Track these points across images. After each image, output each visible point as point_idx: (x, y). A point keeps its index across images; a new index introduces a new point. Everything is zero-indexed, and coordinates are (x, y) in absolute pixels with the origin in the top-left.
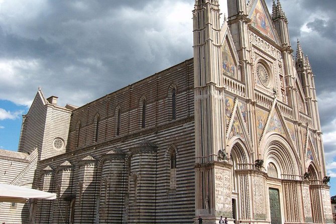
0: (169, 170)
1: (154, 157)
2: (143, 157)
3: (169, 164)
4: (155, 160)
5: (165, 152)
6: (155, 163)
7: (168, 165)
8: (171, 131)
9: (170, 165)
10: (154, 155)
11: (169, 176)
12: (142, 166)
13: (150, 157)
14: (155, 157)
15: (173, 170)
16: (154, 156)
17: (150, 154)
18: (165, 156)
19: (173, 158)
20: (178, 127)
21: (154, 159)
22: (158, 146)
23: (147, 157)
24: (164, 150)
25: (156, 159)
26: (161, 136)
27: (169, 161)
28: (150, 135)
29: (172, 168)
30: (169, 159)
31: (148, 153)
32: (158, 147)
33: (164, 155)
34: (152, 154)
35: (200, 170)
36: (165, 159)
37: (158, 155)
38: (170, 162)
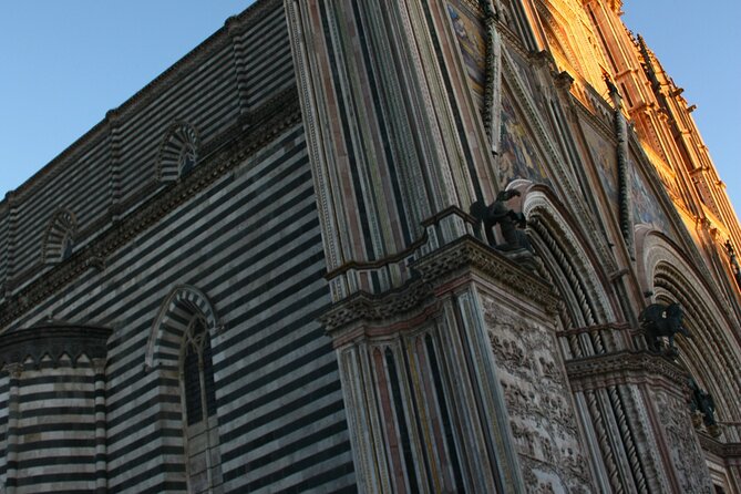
0: (179, 433)
1: (90, 387)
2: (25, 391)
3: (176, 399)
4: (99, 400)
5: (143, 342)
6: (99, 416)
7: (171, 407)
8: (174, 226)
9: (182, 408)
10: (90, 372)
11: (180, 468)
12: (22, 440)
13: (69, 386)
14: (99, 385)
15: (201, 426)
16: (87, 380)
17: (70, 371)
18: (149, 362)
19: (196, 366)
20: (210, 194)
21: (88, 395)
22: (108, 325)
23: (49, 387)
24: (139, 337)
25: (104, 393)
26: (120, 276)
27: (174, 383)
28: (72, 289)
29: (194, 417)
30: (169, 375)
31: (55, 365)
32: (110, 332)
33: (142, 358)
34: (80, 371)
35: (368, 337)
36: (148, 379)
37: (112, 369)
38: (181, 390)
